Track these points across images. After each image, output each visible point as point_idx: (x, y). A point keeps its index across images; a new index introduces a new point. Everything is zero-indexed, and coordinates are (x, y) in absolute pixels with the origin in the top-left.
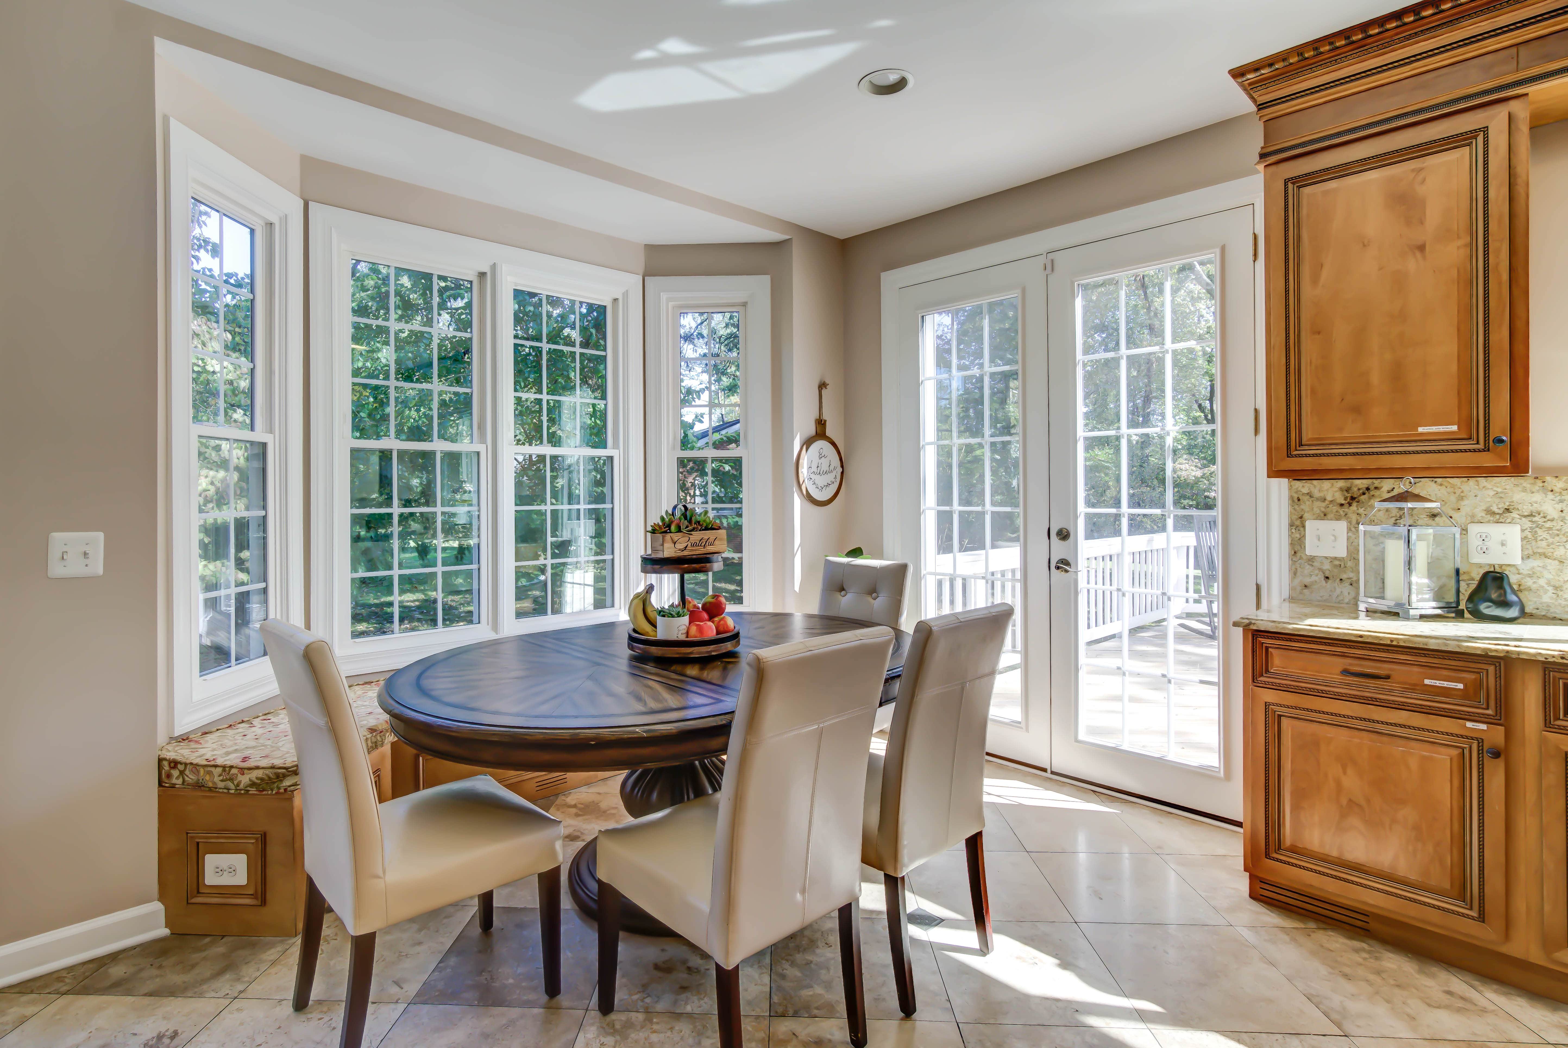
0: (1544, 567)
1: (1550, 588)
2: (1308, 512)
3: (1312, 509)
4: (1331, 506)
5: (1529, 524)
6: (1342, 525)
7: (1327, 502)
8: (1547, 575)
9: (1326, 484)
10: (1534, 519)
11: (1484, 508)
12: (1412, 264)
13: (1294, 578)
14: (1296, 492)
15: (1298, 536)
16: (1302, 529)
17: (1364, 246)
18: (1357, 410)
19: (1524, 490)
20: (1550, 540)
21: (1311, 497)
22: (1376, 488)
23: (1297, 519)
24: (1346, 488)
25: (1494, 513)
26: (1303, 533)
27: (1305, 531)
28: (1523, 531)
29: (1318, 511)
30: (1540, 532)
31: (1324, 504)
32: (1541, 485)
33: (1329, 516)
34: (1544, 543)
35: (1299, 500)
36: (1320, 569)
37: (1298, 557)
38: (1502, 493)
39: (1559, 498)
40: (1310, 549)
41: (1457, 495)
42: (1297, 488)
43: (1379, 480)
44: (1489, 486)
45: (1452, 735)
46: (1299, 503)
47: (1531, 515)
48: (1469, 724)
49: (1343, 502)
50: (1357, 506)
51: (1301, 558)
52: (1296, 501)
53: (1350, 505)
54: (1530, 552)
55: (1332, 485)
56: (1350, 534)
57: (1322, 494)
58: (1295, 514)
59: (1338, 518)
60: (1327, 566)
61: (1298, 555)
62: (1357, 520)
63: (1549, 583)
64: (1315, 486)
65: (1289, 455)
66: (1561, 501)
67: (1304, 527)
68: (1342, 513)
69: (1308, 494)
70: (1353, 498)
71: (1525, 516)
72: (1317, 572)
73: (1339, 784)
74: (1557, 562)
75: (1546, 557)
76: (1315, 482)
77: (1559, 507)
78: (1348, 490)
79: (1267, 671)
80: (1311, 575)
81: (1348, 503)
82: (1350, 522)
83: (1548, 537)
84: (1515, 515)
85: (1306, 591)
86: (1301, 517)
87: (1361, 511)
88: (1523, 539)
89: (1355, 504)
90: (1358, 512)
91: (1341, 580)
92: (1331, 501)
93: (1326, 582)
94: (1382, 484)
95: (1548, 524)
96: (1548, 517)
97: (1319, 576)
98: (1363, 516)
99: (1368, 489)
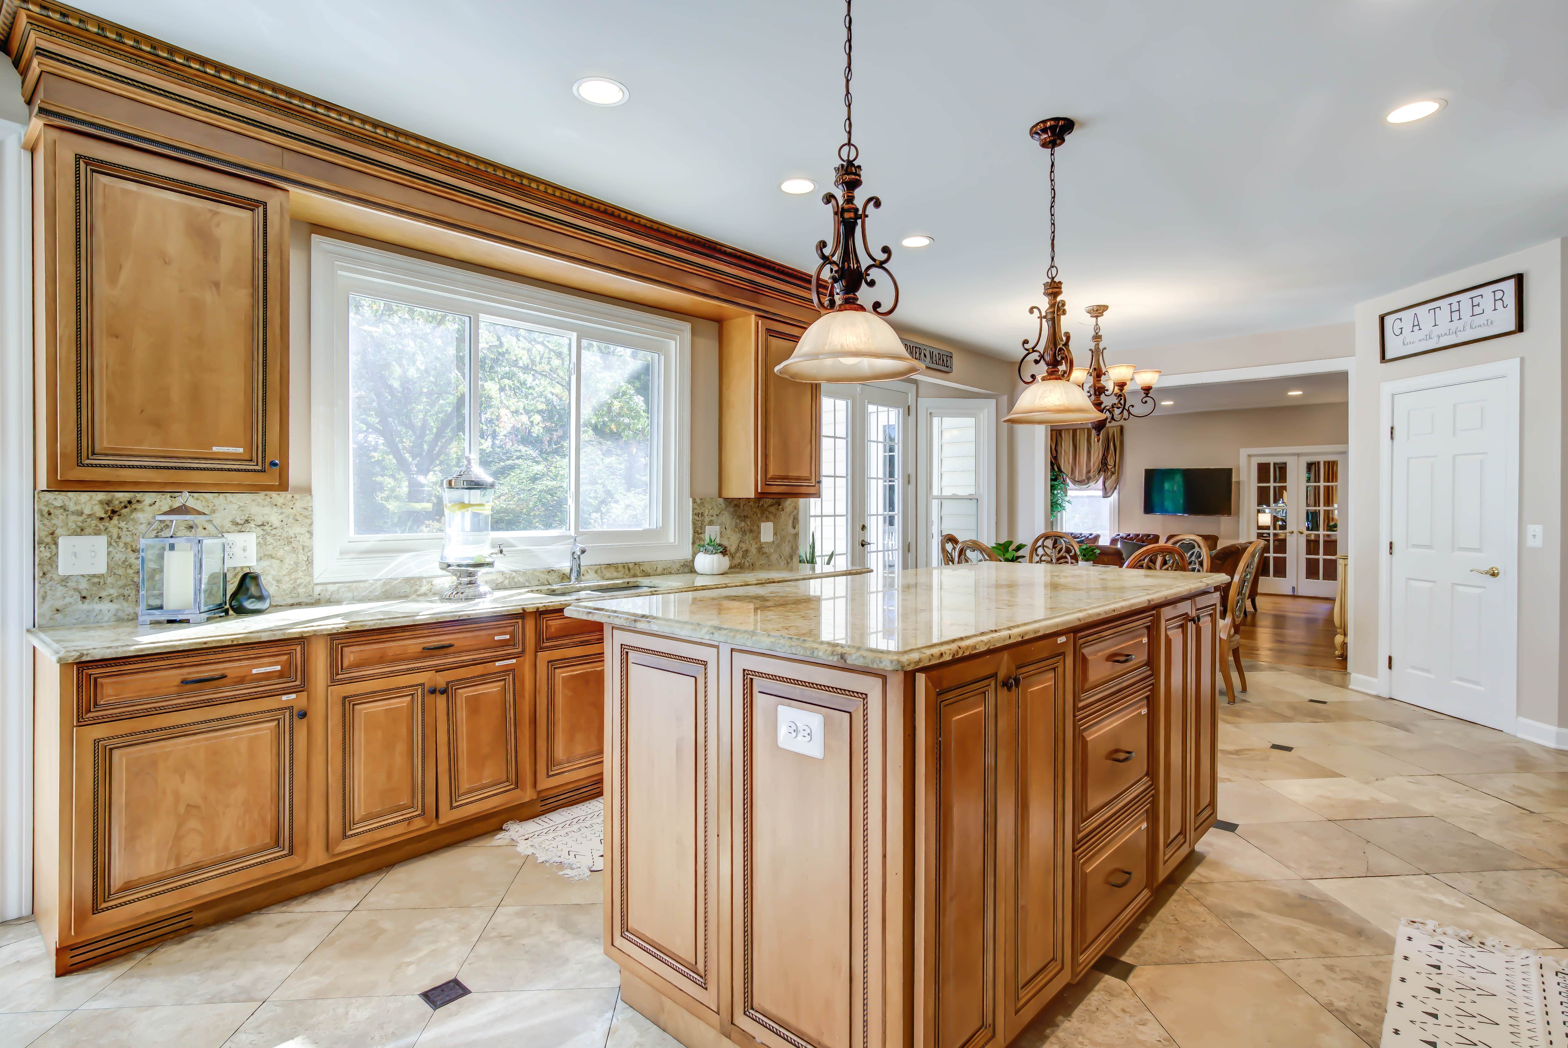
0: (271, 566)
1: (274, 583)
2: (61, 527)
3: (67, 524)
4: (89, 520)
5: (262, 532)
6: (103, 540)
7: (84, 516)
8: (273, 572)
9: (84, 497)
10: (265, 528)
11: (231, 519)
12: (209, 296)
13: (43, 603)
14: (47, 506)
15: (48, 555)
16: (53, 547)
17: (165, 262)
18: (157, 423)
19: (259, 505)
20: (275, 544)
21: (65, 510)
22: (138, 501)
23: (47, 536)
24: (106, 501)
25: (237, 524)
26: (54, 552)
27: (57, 548)
28: (258, 537)
29: (74, 526)
30: (268, 538)
31: (81, 519)
32: (269, 500)
33: (87, 531)
34: (270, 547)
35: (50, 514)
36: (76, 590)
37: (48, 579)
38: (243, 507)
39: (280, 511)
40: (64, 568)
41: (210, 508)
42: (47, 501)
43: (141, 494)
44: (234, 501)
45: (272, 711)
46: (49, 517)
47: (263, 525)
48: (284, 698)
49: (103, 516)
50: (118, 520)
51: (52, 579)
52: (46, 515)
53: (111, 518)
54: (262, 555)
55: (91, 497)
56: (110, 549)
57: (78, 508)
58: (44, 530)
59: (97, 533)
60: (84, 585)
61: (48, 576)
62: (118, 534)
63: (273, 579)
64: (70, 499)
65: (80, 464)
66: (282, 513)
67: (56, 544)
68: (101, 527)
69: (61, 507)
70: (114, 512)
71: (259, 526)
72: (72, 592)
73: (177, 796)
74: (278, 561)
75: (272, 558)
76: (70, 494)
77: (280, 517)
78: (108, 503)
79: (96, 704)
80: (65, 597)
81: (109, 516)
82: (111, 537)
83: (273, 542)
84: (252, 525)
85: (58, 616)
86: (52, 534)
87: (123, 524)
88: (258, 544)
89: (116, 518)
90: (119, 525)
91: (100, 598)
92: (90, 515)
93: (83, 603)
94: (144, 498)
95: (274, 532)
96: (274, 526)
97: (75, 597)
98: (125, 529)
99: (130, 502)
